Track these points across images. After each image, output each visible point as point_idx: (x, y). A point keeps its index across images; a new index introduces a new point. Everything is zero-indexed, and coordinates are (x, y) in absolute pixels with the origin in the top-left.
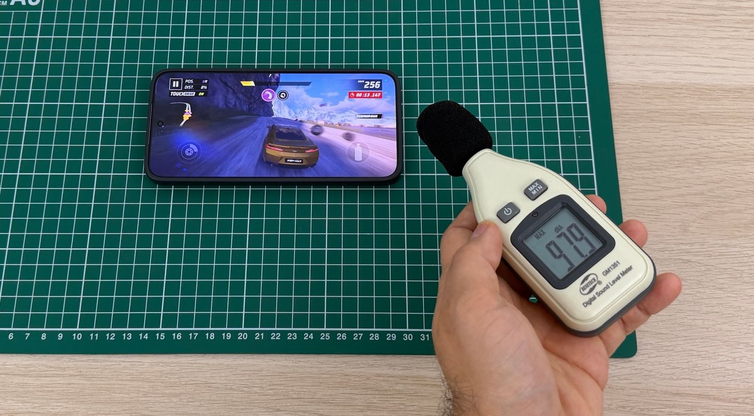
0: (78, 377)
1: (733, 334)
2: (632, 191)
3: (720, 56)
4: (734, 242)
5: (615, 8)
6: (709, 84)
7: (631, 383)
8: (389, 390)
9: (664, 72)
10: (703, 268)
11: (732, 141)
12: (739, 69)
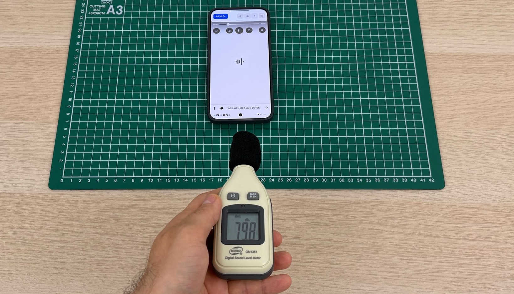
0: (152, 201)
1: (495, 177)
2: (439, 106)
3: (482, 39)
4: (493, 132)
5: (426, 16)
6: (476, 53)
7: (443, 202)
8: (315, 207)
9: (453, 47)
10: (478, 145)
11: (490, 81)
12: (491, 46)
